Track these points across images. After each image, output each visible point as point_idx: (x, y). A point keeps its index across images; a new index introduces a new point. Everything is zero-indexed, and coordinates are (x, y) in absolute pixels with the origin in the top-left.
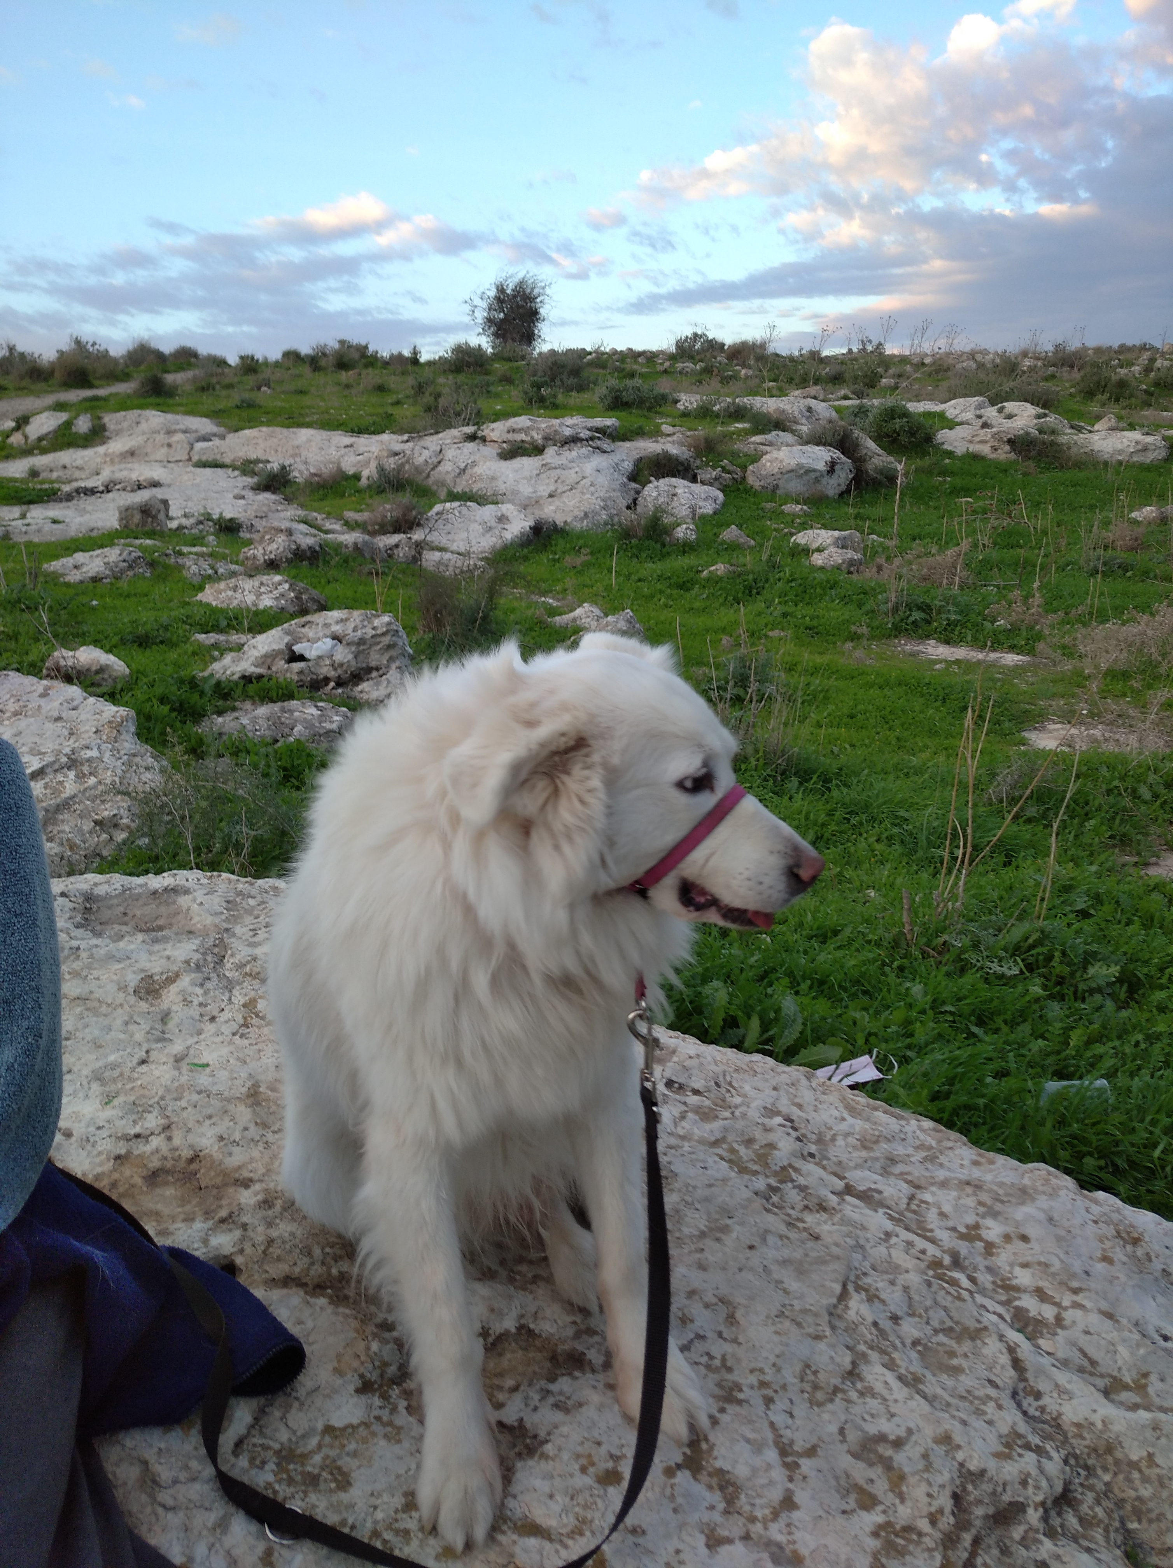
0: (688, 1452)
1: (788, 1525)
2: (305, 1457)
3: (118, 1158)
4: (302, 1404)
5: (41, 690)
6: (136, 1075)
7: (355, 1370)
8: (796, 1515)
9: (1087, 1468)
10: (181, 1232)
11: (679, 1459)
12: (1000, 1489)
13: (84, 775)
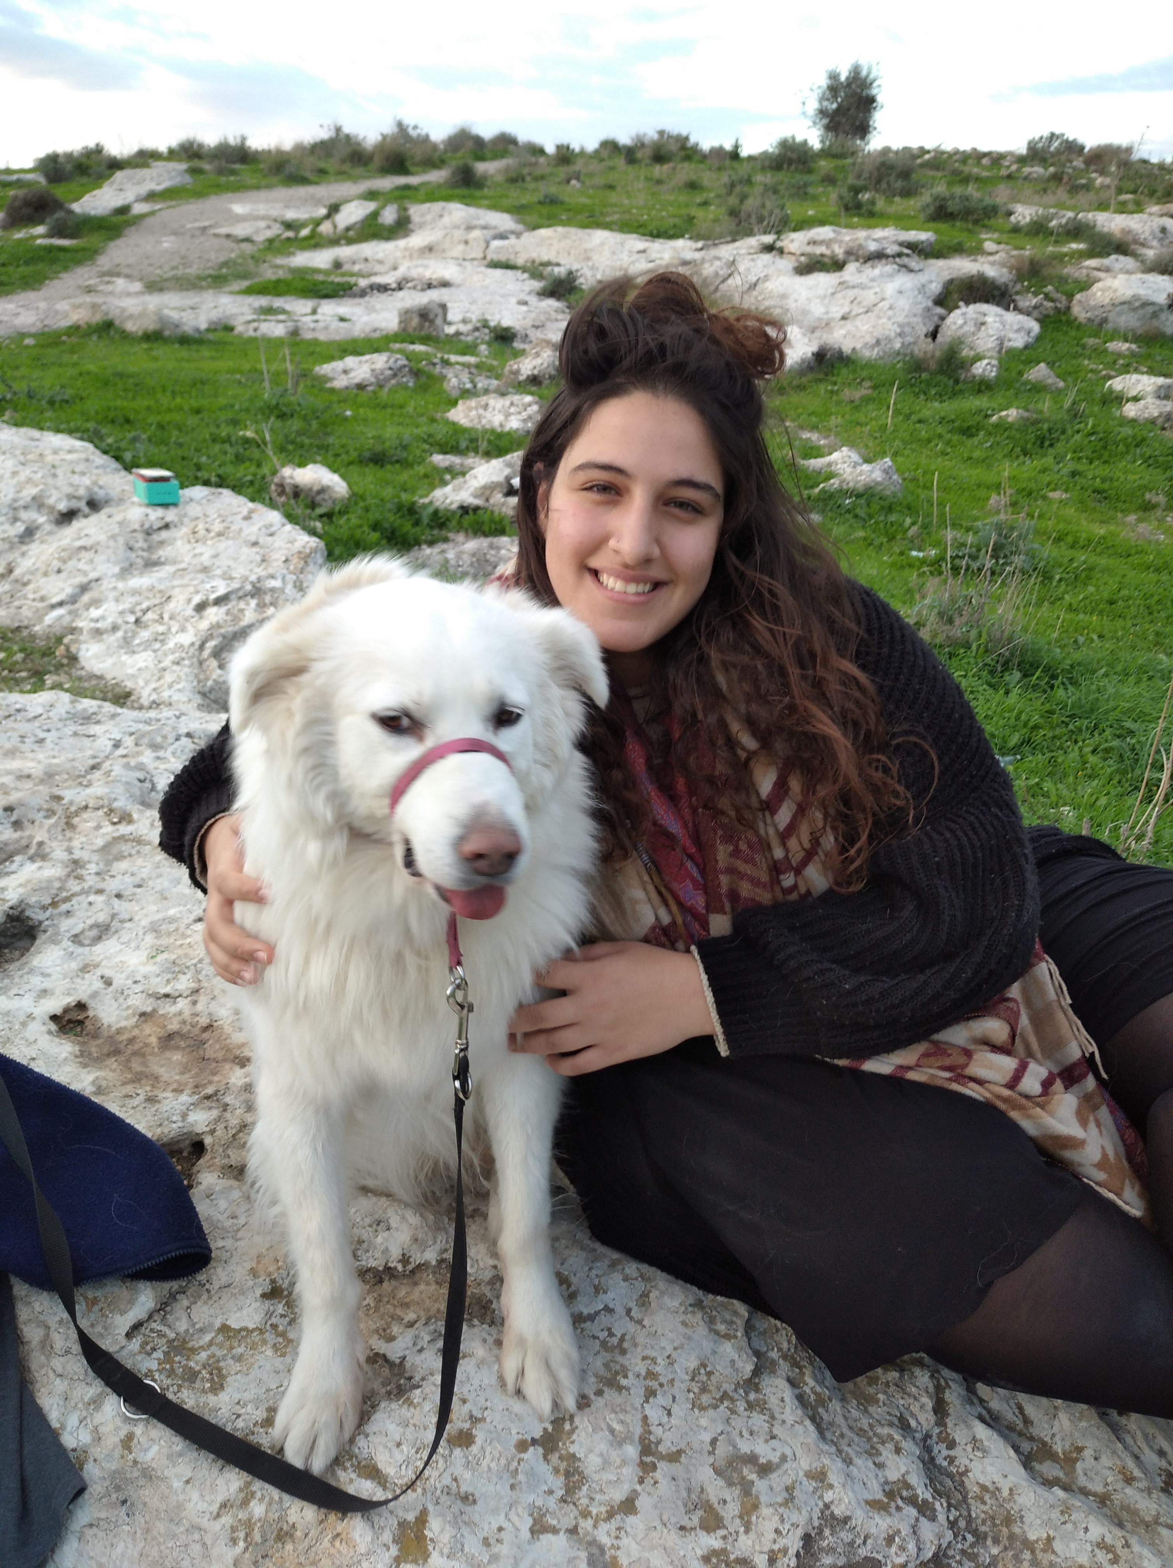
0: (550, 1429)
1: (619, 1529)
2: (194, 1351)
3: (143, 1014)
4: (210, 1298)
5: (245, 512)
6: (189, 932)
7: (269, 1275)
8: (631, 1520)
9: (975, 1533)
10: (166, 1102)
11: (538, 1434)
12: (859, 1541)
13: (265, 605)
